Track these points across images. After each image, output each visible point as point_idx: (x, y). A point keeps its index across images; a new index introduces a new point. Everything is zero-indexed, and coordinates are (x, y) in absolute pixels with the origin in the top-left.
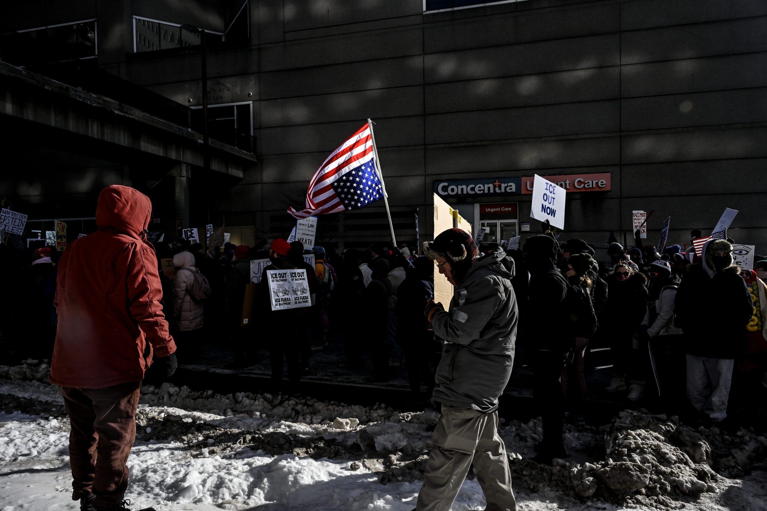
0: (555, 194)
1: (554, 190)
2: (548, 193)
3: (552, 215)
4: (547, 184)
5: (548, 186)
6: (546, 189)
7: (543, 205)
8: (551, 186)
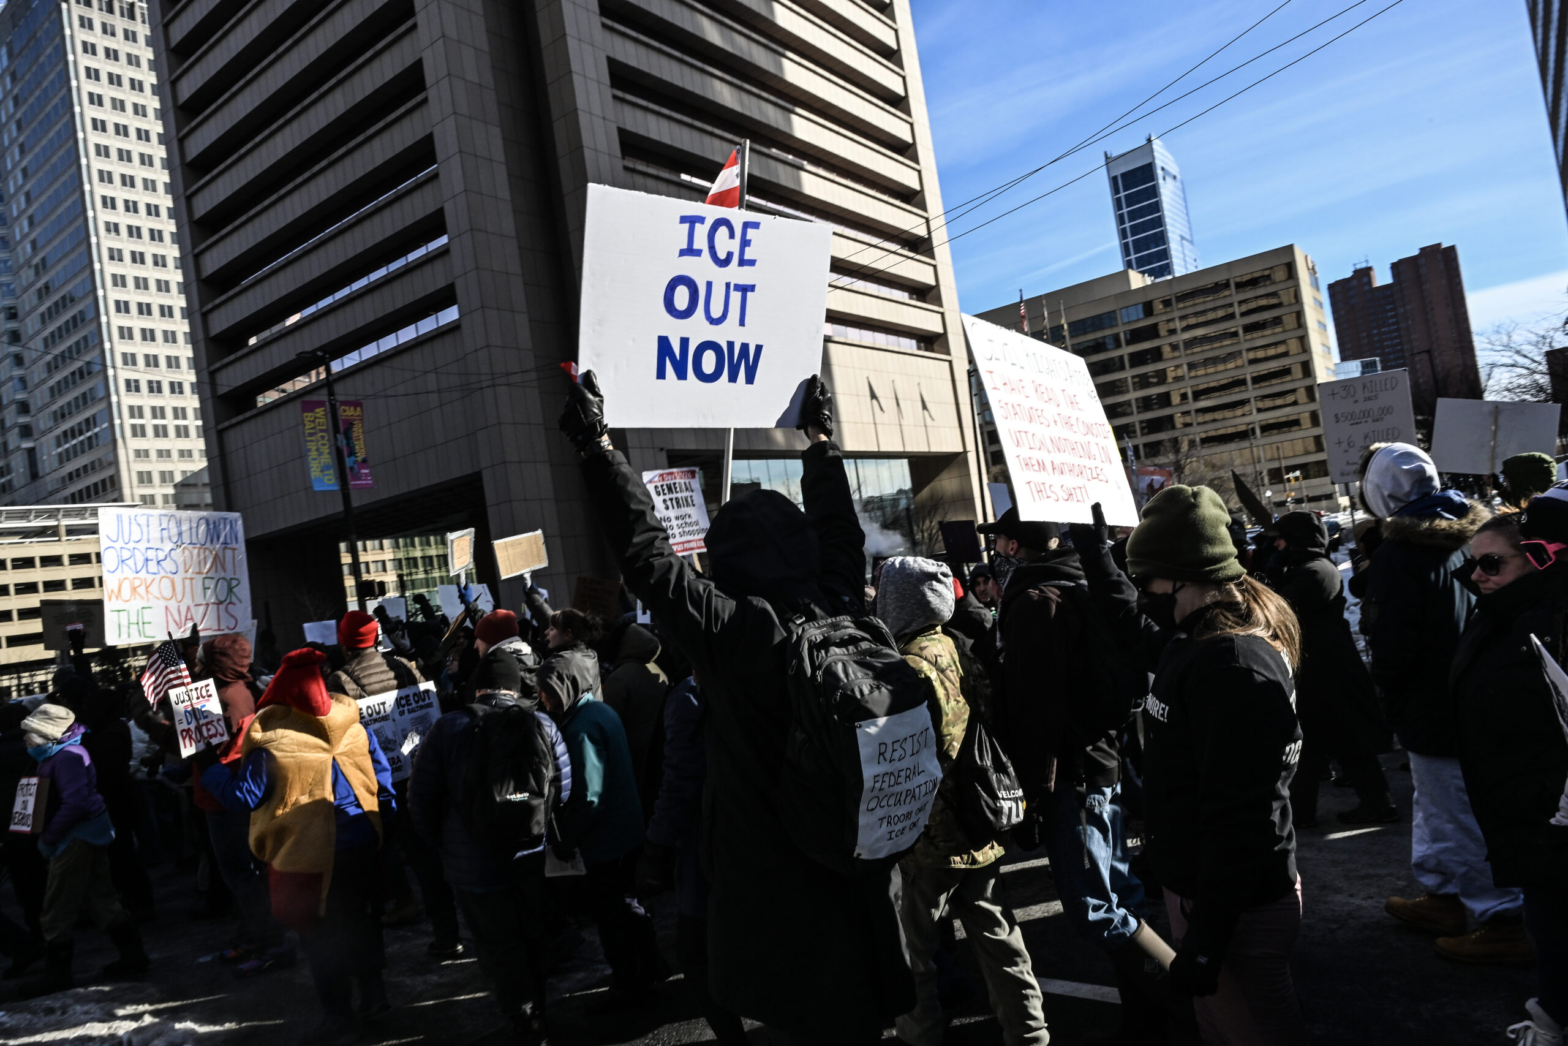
0: (752, 263)
1: (745, 243)
2: (701, 269)
3: (733, 378)
4: (692, 221)
5: (701, 232)
6: (690, 251)
7: (664, 343)
8: (723, 231)
